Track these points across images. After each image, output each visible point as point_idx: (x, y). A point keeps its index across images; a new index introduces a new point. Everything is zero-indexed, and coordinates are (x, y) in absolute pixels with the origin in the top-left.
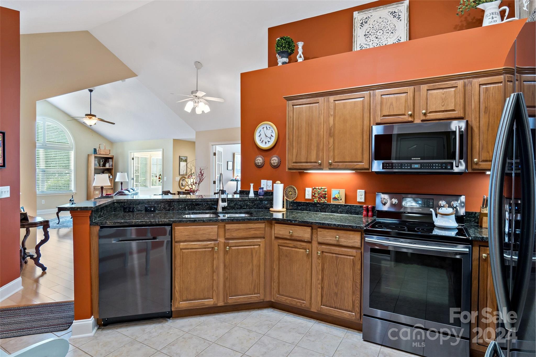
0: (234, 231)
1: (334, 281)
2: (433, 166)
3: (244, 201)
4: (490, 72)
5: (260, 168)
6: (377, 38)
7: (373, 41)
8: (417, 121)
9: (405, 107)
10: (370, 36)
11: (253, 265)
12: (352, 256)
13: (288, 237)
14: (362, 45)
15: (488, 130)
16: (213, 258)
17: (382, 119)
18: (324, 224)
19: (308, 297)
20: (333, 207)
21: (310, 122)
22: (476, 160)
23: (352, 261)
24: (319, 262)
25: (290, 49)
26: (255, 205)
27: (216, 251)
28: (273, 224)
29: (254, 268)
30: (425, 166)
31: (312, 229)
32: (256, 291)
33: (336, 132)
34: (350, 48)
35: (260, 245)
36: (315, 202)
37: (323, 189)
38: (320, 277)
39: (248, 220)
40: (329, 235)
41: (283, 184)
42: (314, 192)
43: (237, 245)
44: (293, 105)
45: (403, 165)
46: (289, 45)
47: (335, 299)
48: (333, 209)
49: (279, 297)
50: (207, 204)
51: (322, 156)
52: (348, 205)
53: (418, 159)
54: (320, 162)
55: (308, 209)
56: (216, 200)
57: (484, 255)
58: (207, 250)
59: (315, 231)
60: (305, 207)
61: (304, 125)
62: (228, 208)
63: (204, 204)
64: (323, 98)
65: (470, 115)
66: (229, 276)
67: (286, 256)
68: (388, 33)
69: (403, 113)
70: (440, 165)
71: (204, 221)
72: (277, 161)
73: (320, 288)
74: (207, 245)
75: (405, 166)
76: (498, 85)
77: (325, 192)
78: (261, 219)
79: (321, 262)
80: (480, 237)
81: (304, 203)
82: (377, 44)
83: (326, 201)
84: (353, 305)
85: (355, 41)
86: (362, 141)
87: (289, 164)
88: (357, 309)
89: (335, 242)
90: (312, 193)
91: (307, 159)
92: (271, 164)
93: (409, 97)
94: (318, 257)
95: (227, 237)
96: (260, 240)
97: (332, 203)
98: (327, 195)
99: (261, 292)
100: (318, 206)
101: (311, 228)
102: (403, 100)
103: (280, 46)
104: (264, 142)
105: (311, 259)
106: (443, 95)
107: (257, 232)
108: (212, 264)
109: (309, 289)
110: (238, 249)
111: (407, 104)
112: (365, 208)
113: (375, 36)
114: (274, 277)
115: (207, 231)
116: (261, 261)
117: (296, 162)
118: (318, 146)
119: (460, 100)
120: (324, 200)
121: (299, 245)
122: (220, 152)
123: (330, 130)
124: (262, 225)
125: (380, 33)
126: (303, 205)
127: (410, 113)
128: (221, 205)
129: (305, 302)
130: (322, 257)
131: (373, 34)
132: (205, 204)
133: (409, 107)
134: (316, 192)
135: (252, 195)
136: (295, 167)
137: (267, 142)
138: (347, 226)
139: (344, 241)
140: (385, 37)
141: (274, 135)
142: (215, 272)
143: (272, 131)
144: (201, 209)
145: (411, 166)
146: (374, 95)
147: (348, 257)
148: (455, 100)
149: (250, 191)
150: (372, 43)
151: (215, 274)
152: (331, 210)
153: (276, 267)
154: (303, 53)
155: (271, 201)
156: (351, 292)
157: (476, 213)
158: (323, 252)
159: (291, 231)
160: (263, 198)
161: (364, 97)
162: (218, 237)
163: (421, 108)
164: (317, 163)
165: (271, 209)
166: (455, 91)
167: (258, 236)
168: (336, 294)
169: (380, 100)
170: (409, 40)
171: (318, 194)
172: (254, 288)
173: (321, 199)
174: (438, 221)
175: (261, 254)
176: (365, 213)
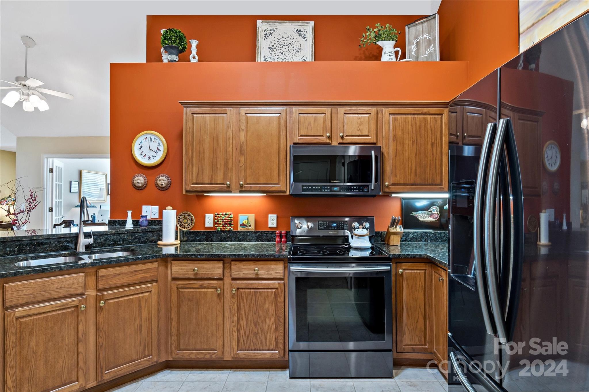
0: (112, 278)
1: (253, 320)
2: (351, 189)
3: (119, 234)
4: (398, 103)
5: (140, 190)
6: (282, 53)
7: (278, 56)
8: (335, 143)
9: (323, 128)
10: (275, 50)
11: (141, 320)
12: (274, 289)
13: (192, 276)
14: (266, 59)
15: (396, 157)
16: (78, 322)
17: (300, 138)
18: (240, 256)
19: (220, 345)
20: (240, 235)
21: (215, 135)
22: (387, 183)
23: (274, 293)
24: (234, 301)
25: (181, 46)
26: (135, 238)
27: (82, 311)
28: (169, 261)
29: (143, 324)
30: (344, 189)
31: (224, 264)
32: (147, 353)
33: (248, 150)
34: (253, 57)
35: (151, 291)
36: (218, 230)
37: (228, 215)
38: (236, 318)
39: (134, 260)
40: (245, 268)
41: (176, 211)
42: (217, 218)
43: (116, 297)
44: (192, 113)
45: (323, 188)
46: (181, 40)
47: (254, 340)
48: (240, 237)
49: (180, 353)
50: (58, 242)
51: (230, 177)
52: (258, 232)
53: (338, 181)
54: (228, 183)
55: (209, 239)
56: (74, 236)
57: (400, 270)
58: (66, 311)
59: (228, 265)
60: (205, 237)
61: (207, 138)
62: (95, 245)
63: (52, 242)
64: (232, 109)
65: (381, 142)
66: (104, 342)
67: (189, 300)
68: (294, 50)
69: (321, 134)
70: (357, 188)
71: (61, 269)
72: (166, 182)
73: (236, 331)
74: (67, 304)
75: (325, 189)
76: (404, 116)
77: (231, 218)
78: (152, 257)
79: (236, 301)
80: (397, 254)
81: (204, 232)
82: (283, 60)
83: (232, 229)
84: (276, 342)
85: (259, 52)
86: (278, 161)
87: (187, 186)
88: (281, 346)
89: (253, 276)
90: (214, 219)
91: (212, 178)
92: (157, 185)
93: (326, 118)
94: (233, 296)
95: (100, 287)
96: (151, 285)
97: (239, 230)
98: (233, 222)
99: (153, 352)
100: (222, 235)
101: (222, 262)
102: (321, 121)
103: (168, 39)
104: (147, 157)
105: (223, 298)
106: (358, 120)
107: (147, 275)
108: (76, 330)
109: (222, 335)
110: (118, 301)
111: (324, 126)
112: (278, 233)
113: (280, 51)
114: (171, 329)
115: (67, 283)
116: (153, 312)
117: (197, 183)
118: (225, 165)
119: (373, 126)
120: (230, 227)
121: (208, 284)
122: (59, 167)
123: (241, 147)
124: (155, 265)
125: (285, 48)
126: (203, 235)
127: (328, 134)
128: (83, 241)
129: (216, 351)
130: (237, 296)
131: (279, 48)
132: (54, 242)
133: (327, 129)
134: (220, 219)
135: (129, 225)
136: (195, 189)
137: (152, 158)
138: (268, 255)
139: (263, 273)
140: (291, 54)
141: (161, 148)
142: (81, 341)
143: (159, 143)
144: (47, 250)
145: (330, 189)
146: (291, 113)
147: (270, 290)
148: (369, 126)
149: (127, 220)
150: (278, 58)
151: (80, 345)
152: (238, 238)
153: (174, 316)
154: (197, 53)
155: (159, 232)
156: (273, 329)
157: (382, 232)
158: (238, 289)
159: (196, 269)
160: (148, 229)
161: (280, 113)
162: (85, 290)
163: (339, 131)
164: (225, 185)
165: (159, 242)
166: (369, 117)
167: (149, 280)
168: (256, 334)
169: (298, 118)
170: (314, 61)
171: (222, 221)
172: (144, 350)
173: (226, 227)
174: (354, 242)
175: (153, 303)
176: (278, 239)
